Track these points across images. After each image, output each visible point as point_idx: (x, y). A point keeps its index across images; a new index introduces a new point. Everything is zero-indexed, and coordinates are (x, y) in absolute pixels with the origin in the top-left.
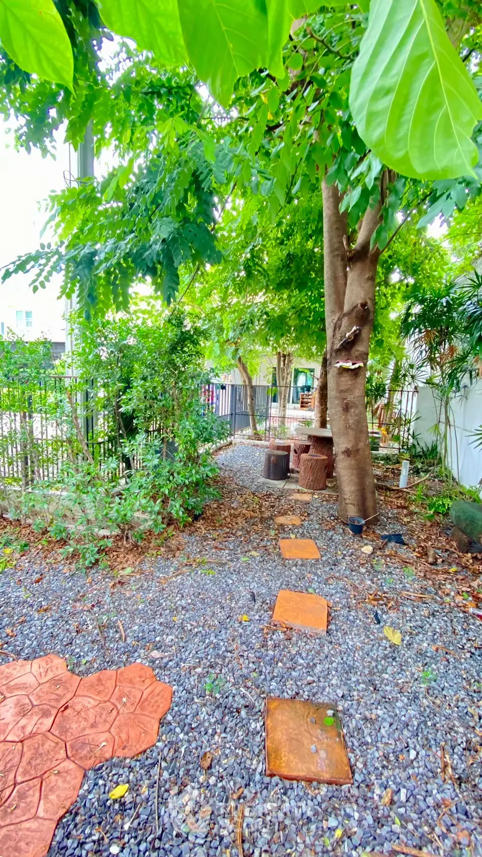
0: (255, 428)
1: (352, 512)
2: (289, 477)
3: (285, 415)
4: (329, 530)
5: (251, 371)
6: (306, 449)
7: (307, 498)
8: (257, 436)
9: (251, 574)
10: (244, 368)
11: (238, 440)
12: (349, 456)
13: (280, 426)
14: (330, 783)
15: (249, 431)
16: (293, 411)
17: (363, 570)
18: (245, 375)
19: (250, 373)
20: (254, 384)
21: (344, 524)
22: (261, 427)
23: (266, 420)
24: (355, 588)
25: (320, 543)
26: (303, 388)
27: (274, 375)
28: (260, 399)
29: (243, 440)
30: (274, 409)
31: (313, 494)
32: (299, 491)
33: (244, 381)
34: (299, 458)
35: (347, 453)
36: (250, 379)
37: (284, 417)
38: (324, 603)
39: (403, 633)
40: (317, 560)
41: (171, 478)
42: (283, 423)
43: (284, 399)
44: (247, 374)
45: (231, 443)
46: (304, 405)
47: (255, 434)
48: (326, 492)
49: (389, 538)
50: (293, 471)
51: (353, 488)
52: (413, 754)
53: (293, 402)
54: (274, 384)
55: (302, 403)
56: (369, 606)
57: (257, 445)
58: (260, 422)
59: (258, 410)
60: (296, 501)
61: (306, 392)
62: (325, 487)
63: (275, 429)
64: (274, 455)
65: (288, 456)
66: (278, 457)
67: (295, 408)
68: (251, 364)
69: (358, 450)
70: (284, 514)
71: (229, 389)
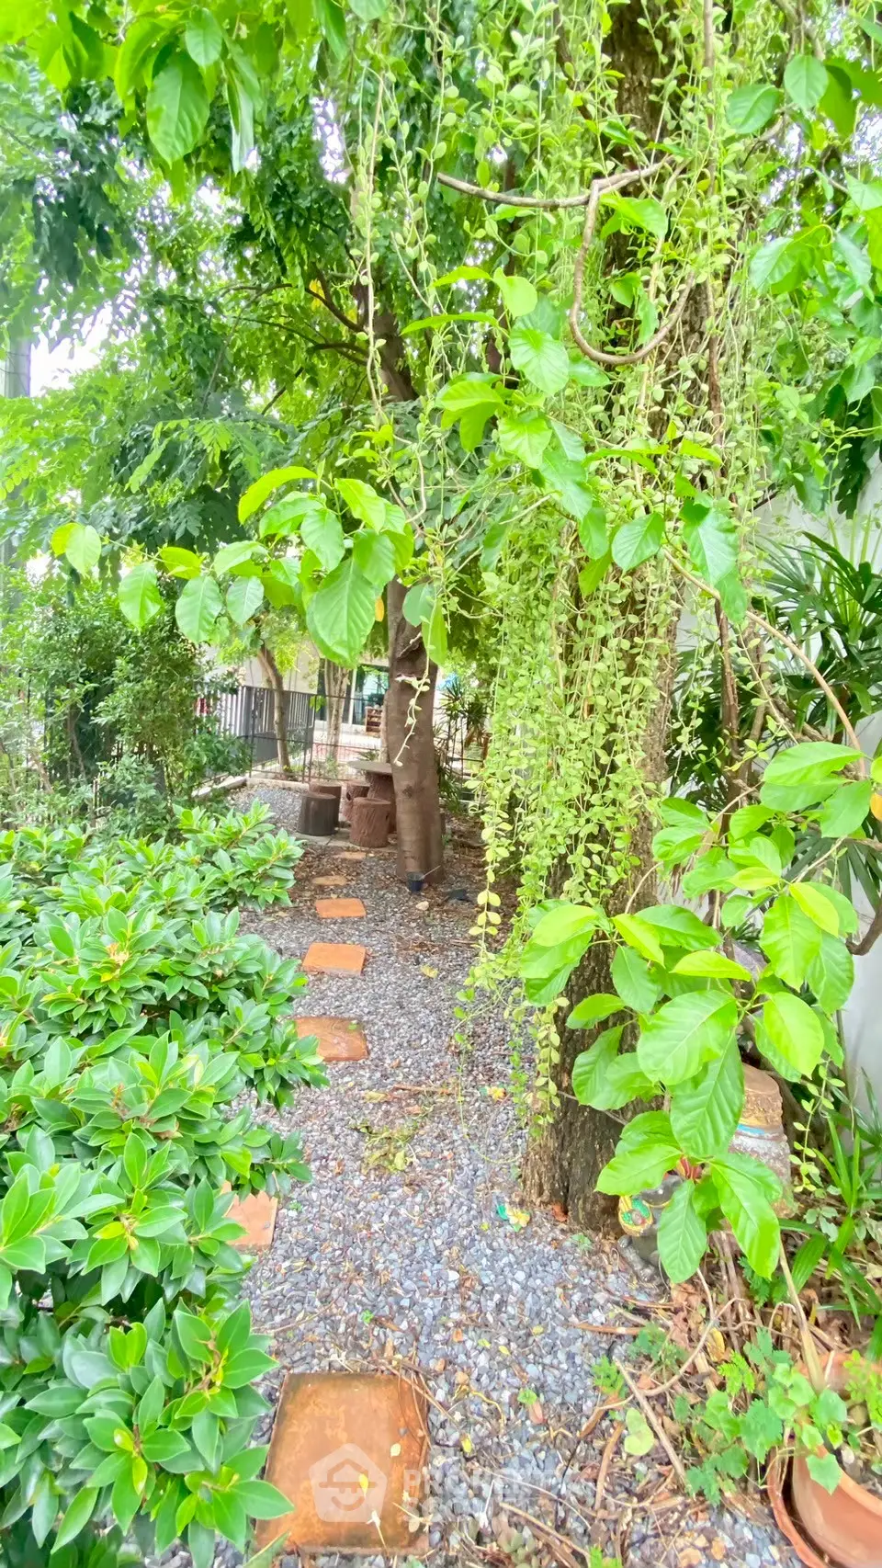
0: (286, 762)
1: (412, 866)
2: (336, 832)
3: (337, 741)
4: (382, 888)
5: (282, 663)
6: (363, 792)
7: (359, 856)
8: (289, 774)
9: (277, 933)
10: (270, 660)
11: (257, 780)
12: (410, 796)
13: (328, 760)
14: (347, 1059)
15: (275, 766)
16: (353, 737)
17: (413, 925)
18: (270, 672)
19: (278, 667)
20: (285, 688)
21: (402, 882)
22: (297, 761)
23: (305, 750)
24: (400, 939)
25: (367, 902)
26: (371, 698)
27: (321, 676)
28: (297, 713)
29: (266, 781)
30: (321, 732)
31: (368, 852)
32: (348, 849)
33: (269, 681)
34: (351, 805)
35: (409, 792)
36: (279, 680)
37: (336, 746)
38: (363, 950)
39: (441, 970)
40: (361, 918)
41: (168, 817)
42: (334, 755)
43: (337, 716)
44: (273, 667)
45: (244, 784)
46: (372, 727)
47: (286, 770)
48: (385, 851)
49: (451, 895)
50: (343, 825)
51: (414, 838)
52: (424, 1041)
53: (354, 722)
54: (321, 691)
55: (369, 723)
56: (411, 952)
57: (290, 789)
58: (294, 750)
59: (291, 732)
60: (344, 860)
61: (376, 707)
62: (386, 844)
63: (320, 765)
64: (315, 800)
65: (337, 802)
66: (321, 802)
67: (357, 733)
68: (281, 652)
69: (422, 789)
70: (327, 873)
71: (242, 693)
